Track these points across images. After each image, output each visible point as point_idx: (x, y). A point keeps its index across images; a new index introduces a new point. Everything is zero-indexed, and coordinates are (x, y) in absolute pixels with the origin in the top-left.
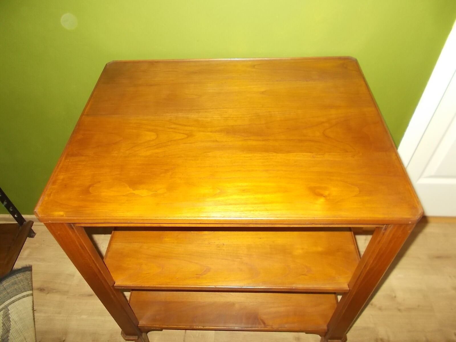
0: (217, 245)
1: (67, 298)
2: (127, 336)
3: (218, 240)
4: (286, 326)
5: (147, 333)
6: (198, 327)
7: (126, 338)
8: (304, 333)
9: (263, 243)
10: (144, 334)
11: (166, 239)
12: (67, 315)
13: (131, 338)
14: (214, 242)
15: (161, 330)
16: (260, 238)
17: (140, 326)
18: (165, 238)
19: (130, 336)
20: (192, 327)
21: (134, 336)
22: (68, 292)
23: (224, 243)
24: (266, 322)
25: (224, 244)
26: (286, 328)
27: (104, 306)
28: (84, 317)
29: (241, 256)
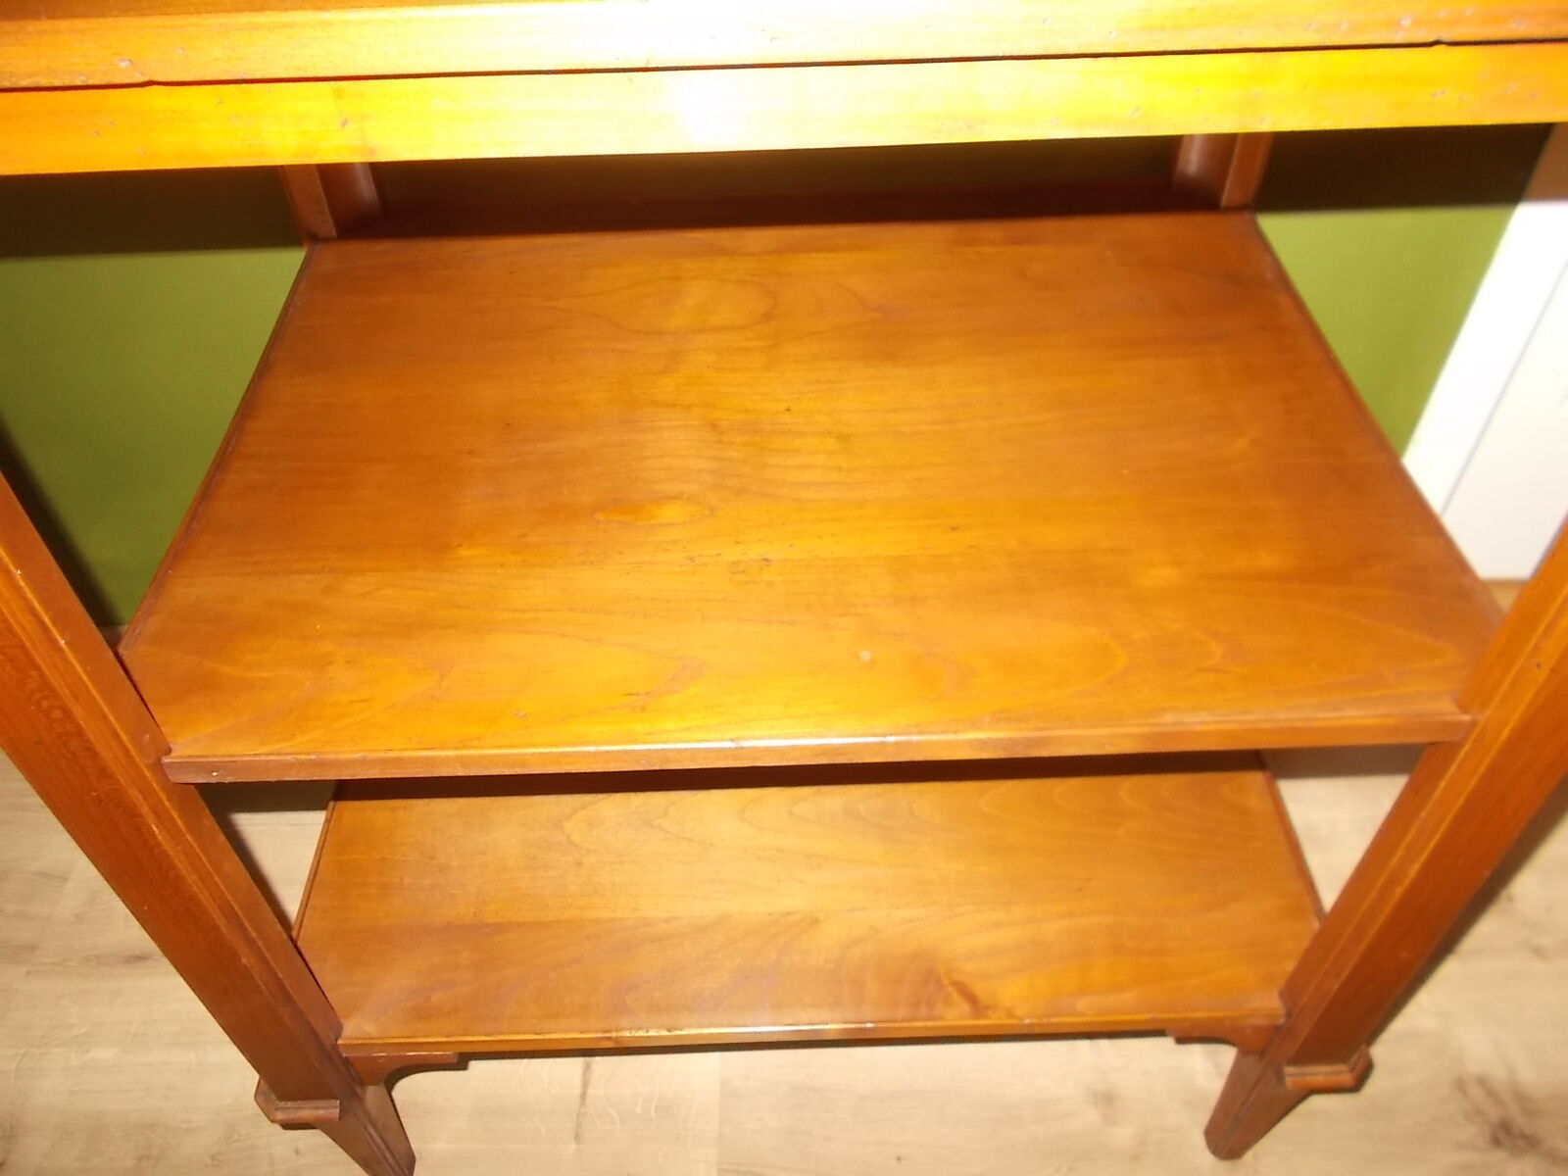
0: (734, 563)
1: (28, 973)
2: (282, 1104)
3: (738, 543)
4: (1082, 1004)
5: (390, 1087)
6: (642, 1033)
7: (280, 1116)
8: (1167, 1043)
9: (972, 546)
10: (372, 1094)
11: (465, 552)
12: (22, 1051)
13: (306, 1112)
14: (719, 555)
15: (461, 1062)
16: (954, 529)
17: (348, 1042)
18: (460, 545)
19: (298, 1103)
20: (614, 1034)
21: (321, 1103)
22: (32, 948)
23: (769, 557)
24: (979, 989)
25: (766, 560)
26: (1082, 1014)
27: (201, 1004)
28: (103, 1054)
29: (865, 605)
